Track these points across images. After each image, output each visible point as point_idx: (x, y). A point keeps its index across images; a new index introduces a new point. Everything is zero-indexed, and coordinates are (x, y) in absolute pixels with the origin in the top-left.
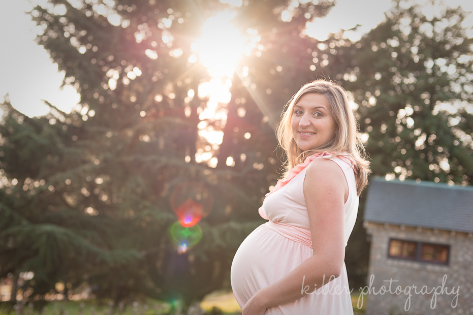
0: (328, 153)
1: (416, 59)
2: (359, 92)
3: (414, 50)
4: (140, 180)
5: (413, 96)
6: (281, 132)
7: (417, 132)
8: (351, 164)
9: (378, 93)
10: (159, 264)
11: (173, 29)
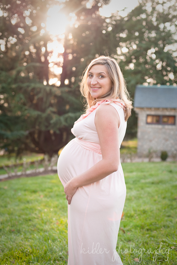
0: (108, 100)
1: (155, 24)
2: (128, 42)
3: (154, 19)
4: (22, 96)
5: (154, 43)
6: (82, 87)
7: (157, 61)
8: (121, 106)
9: (137, 42)
10: (36, 136)
11: (31, 16)
